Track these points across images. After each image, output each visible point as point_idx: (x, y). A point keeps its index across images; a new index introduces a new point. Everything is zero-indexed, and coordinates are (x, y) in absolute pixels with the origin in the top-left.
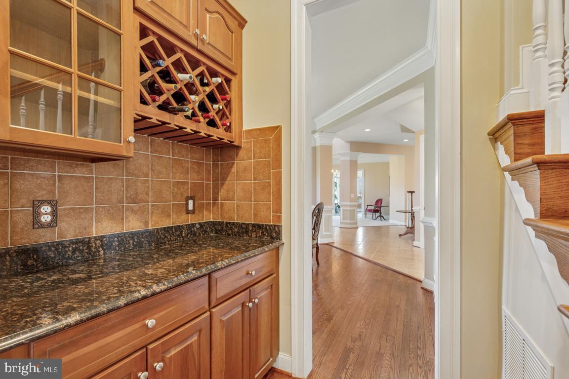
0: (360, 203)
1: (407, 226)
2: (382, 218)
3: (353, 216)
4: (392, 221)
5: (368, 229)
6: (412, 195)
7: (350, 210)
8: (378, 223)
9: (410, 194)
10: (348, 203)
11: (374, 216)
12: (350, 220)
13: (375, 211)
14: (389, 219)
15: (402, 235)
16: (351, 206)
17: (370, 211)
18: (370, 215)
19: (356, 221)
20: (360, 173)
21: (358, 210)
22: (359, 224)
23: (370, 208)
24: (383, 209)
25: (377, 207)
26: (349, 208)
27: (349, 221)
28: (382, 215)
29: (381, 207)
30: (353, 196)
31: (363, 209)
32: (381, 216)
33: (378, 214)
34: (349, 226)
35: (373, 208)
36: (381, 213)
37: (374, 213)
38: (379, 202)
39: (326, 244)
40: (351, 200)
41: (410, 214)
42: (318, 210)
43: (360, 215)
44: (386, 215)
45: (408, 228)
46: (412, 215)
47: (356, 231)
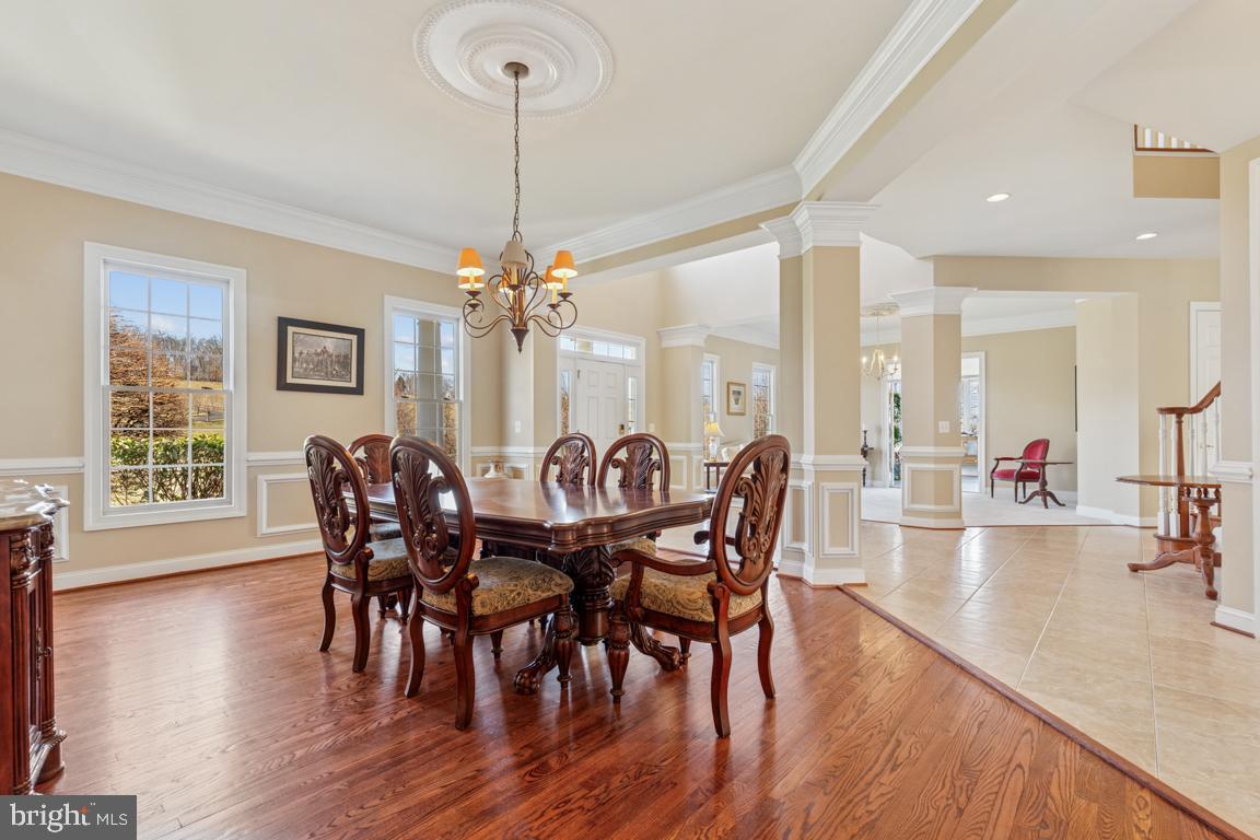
0: (971, 452)
1: (1161, 532)
2: (1048, 498)
3: (946, 489)
4: (1084, 511)
5: (999, 533)
6: (1180, 423)
7: (936, 472)
8: (1035, 514)
9: (1173, 417)
10: (930, 450)
11: (1020, 490)
12: (936, 504)
13: (1023, 477)
14: (1076, 503)
15: (1143, 568)
16: (937, 460)
17: (1006, 475)
18: (1006, 488)
19: (956, 507)
20: (971, 365)
21: (965, 472)
22: (966, 519)
23: (1004, 466)
24: (1050, 473)
25: (1031, 465)
26: (932, 466)
27: (932, 507)
28: (1048, 488)
29: (1044, 465)
30: (944, 427)
31: (982, 470)
32: (1045, 493)
33: (1033, 487)
34: (931, 523)
35: (1016, 466)
36: (1044, 483)
37: (1020, 484)
38: (1038, 448)
39: (838, 588)
40: (939, 440)
41: (1173, 491)
42: (757, 467)
43: (973, 488)
44: (1065, 489)
45: (1162, 539)
46: (1180, 493)
47: (958, 539)
